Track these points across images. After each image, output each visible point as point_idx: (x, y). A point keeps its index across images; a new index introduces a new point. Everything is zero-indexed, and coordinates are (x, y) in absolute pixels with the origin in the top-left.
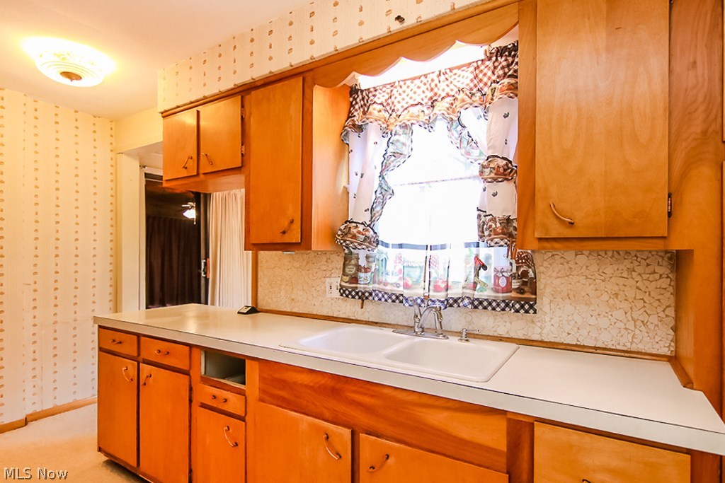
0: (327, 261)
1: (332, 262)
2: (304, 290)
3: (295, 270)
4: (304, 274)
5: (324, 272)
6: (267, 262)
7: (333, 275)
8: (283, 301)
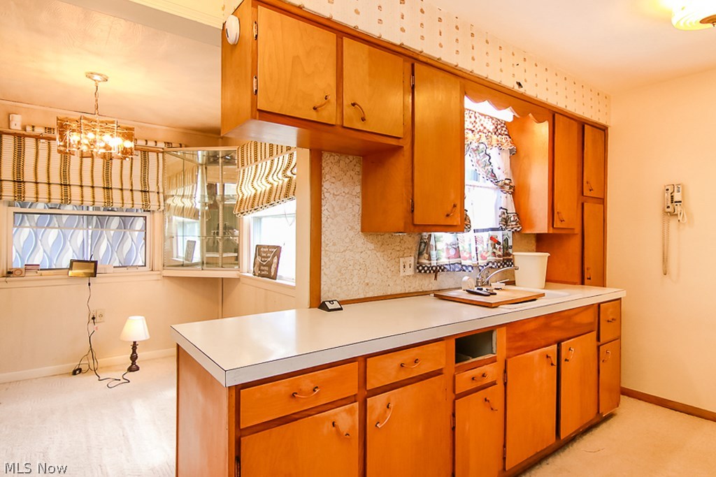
0: (400, 242)
1: (405, 242)
2: (379, 272)
3: (369, 252)
4: (379, 256)
5: (398, 253)
6: (334, 244)
7: (405, 255)
8: (356, 288)
